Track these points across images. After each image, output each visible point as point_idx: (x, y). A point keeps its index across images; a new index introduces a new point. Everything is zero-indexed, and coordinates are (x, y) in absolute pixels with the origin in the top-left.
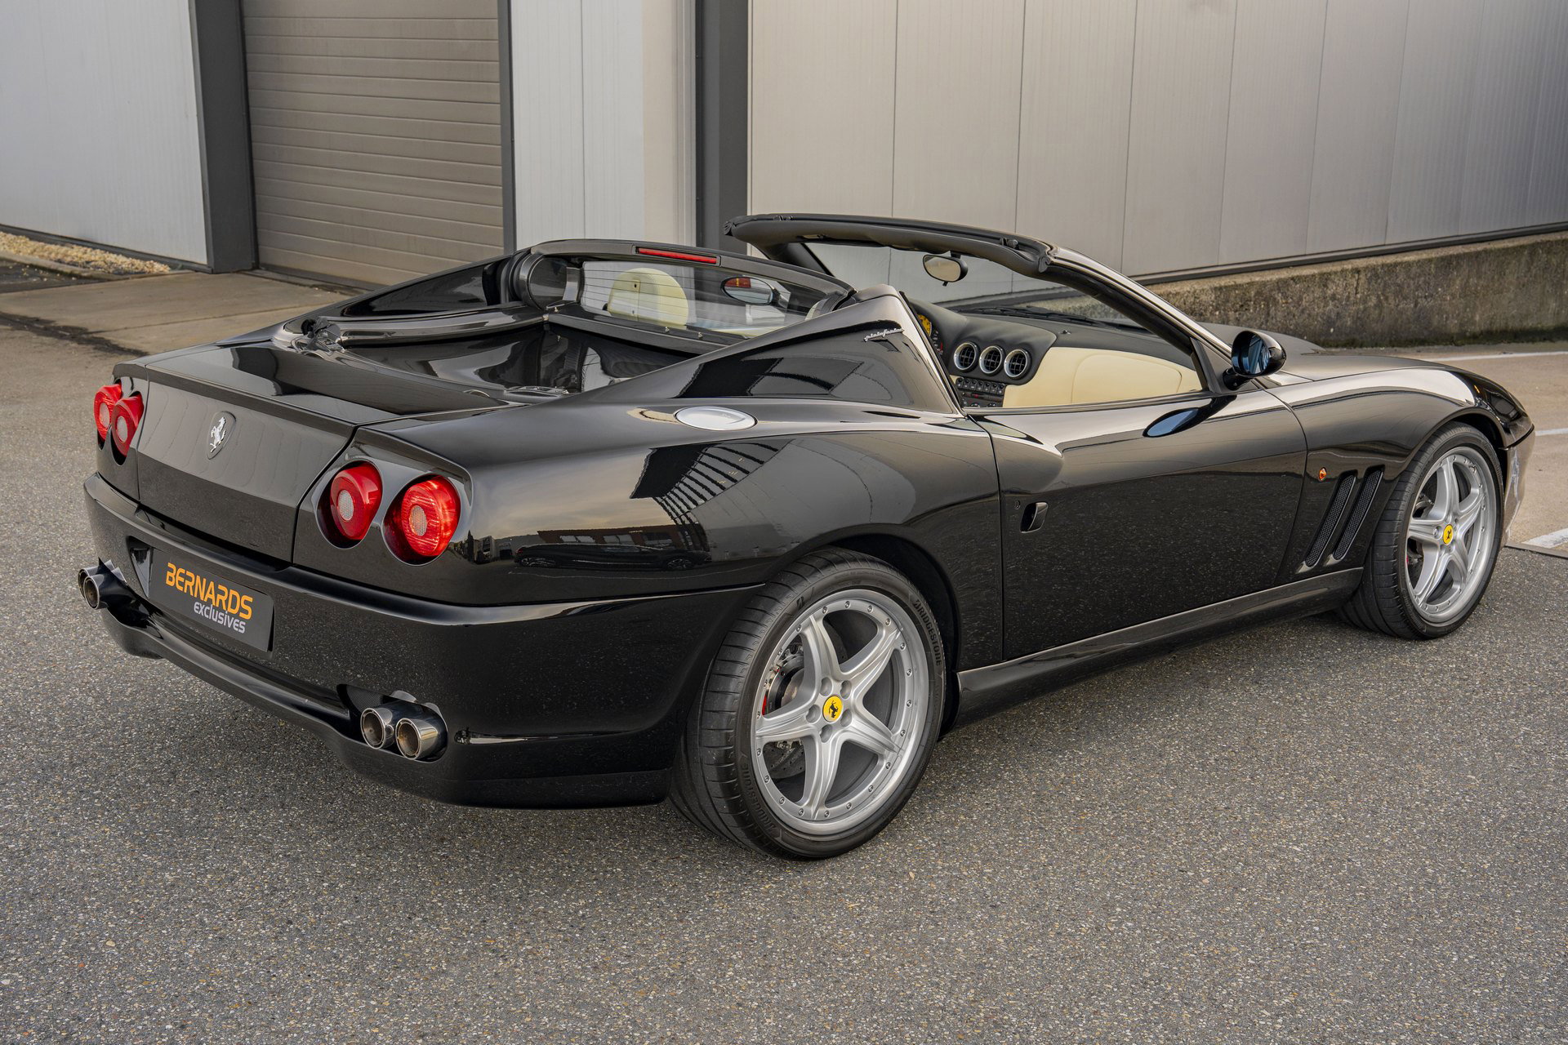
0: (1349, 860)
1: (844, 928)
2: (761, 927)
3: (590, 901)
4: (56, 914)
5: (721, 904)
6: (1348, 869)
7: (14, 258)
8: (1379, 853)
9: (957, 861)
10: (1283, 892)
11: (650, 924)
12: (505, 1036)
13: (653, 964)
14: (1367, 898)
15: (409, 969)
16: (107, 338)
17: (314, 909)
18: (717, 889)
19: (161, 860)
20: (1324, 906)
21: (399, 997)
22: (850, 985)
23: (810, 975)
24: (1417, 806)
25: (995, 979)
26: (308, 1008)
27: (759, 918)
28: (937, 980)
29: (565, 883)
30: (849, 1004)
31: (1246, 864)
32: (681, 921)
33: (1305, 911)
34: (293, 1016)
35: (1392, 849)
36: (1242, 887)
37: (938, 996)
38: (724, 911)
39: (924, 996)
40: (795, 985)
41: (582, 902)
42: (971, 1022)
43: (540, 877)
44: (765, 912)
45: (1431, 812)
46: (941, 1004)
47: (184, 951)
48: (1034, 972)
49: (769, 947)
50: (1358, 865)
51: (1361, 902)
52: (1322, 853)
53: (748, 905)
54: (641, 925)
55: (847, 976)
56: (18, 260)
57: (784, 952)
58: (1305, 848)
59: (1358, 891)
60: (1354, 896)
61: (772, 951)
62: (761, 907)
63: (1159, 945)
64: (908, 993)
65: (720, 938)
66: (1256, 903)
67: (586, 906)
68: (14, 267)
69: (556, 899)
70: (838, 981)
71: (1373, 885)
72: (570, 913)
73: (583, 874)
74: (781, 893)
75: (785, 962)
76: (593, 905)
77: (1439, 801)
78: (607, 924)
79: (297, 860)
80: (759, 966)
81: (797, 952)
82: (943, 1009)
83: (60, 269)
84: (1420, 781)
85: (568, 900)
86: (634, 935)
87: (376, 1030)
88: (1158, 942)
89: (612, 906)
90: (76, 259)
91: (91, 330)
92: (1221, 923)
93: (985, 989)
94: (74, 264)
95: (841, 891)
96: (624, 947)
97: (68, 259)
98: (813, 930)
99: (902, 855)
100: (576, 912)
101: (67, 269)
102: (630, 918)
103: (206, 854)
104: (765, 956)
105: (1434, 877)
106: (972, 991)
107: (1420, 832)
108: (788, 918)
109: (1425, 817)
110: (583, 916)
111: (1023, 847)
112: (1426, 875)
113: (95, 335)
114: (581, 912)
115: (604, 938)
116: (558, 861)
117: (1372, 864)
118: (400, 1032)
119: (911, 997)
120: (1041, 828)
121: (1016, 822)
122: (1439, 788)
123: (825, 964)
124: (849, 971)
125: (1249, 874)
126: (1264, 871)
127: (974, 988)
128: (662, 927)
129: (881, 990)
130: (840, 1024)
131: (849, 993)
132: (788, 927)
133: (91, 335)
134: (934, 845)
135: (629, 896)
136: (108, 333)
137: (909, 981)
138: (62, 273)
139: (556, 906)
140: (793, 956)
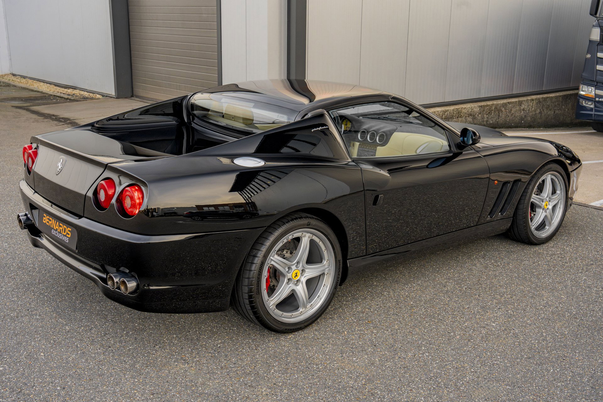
0: (514, 329)
1: (318, 354)
2: (286, 352)
3: (223, 341)
4: (24, 342)
5: (272, 343)
6: (513, 334)
7: (49, 93)
8: (525, 326)
9: (363, 327)
10: (487, 342)
11: (244, 350)
12: (184, 395)
13: (243, 367)
14: (519, 345)
15: (151, 367)
16: (76, 122)
17: (119, 342)
18: (271, 337)
19: (65, 321)
20: (502, 348)
21: (146, 378)
22: (318, 377)
23: (303, 372)
24: (541, 308)
25: (373, 376)
26: (112, 382)
27: (286, 349)
28: (351, 375)
29: (214, 333)
30: (317, 384)
31: (474, 330)
33: (495, 350)
34: (105, 385)
35: (530, 325)
36: (472, 340)
37: (351, 382)
38: (273, 346)
39: (345, 382)
40: (296, 376)
41: (220, 341)
42: (362, 393)
43: (205, 331)
44: (288, 347)
45: (546, 311)
46: (352, 385)
47: (69, 358)
48: (389, 373)
49: (288, 361)
50: (517, 331)
51: (517, 347)
52: (503, 326)
53: (282, 344)
54: (241, 351)
55: (317, 373)
56: (50, 93)
57: (294, 363)
58: (497, 324)
59: (516, 342)
60: (514, 344)
61: (290, 362)
62: (287, 345)
63: (438, 363)
65: (270, 357)
66: (476, 346)
67: (221, 343)
68: (48, 96)
69: (210, 340)
70: (313, 375)
71: (522, 340)
72: (215, 346)
73: (221, 330)
74: (295, 339)
75: (294, 367)
76: (224, 343)
77: (550, 306)
78: (228, 350)
79: (116, 322)
80: (284, 368)
81: (299, 363)
82: (352, 387)
83: (64, 97)
84: (543, 298)
85: (215, 340)
86: (238, 355)
87: (136, 392)
88: (437, 362)
89: (231, 343)
90: (70, 93)
91: (71, 119)
92: (462, 354)
93: (369, 379)
94: (69, 95)
96: (234, 360)
97: (67, 93)
98: (306, 354)
99: (343, 324)
100: (217, 345)
101: (66, 97)
102: (237, 348)
103: (83, 319)
104: (287, 364)
105: (546, 337)
106: (364, 380)
107: (542, 319)
108: (297, 349)
109: (544, 313)
110: (220, 347)
112: (543, 336)
113: (73, 121)
114: (219, 345)
115: (226, 356)
116: (213, 325)
117: (522, 331)
118: (144, 393)
119: (340, 382)
122: (550, 301)
123: (309, 368)
124: (318, 371)
125: (475, 335)
126: (480, 333)
127: (365, 379)
128: (249, 352)
129: (329, 379)
130: (312, 393)
131: (317, 380)
132: (297, 353)
133: (71, 121)
134: (355, 321)
135: (238, 339)
136: (77, 120)
137: (340, 376)
138: (64, 98)
139: (210, 342)
140: (297, 365)
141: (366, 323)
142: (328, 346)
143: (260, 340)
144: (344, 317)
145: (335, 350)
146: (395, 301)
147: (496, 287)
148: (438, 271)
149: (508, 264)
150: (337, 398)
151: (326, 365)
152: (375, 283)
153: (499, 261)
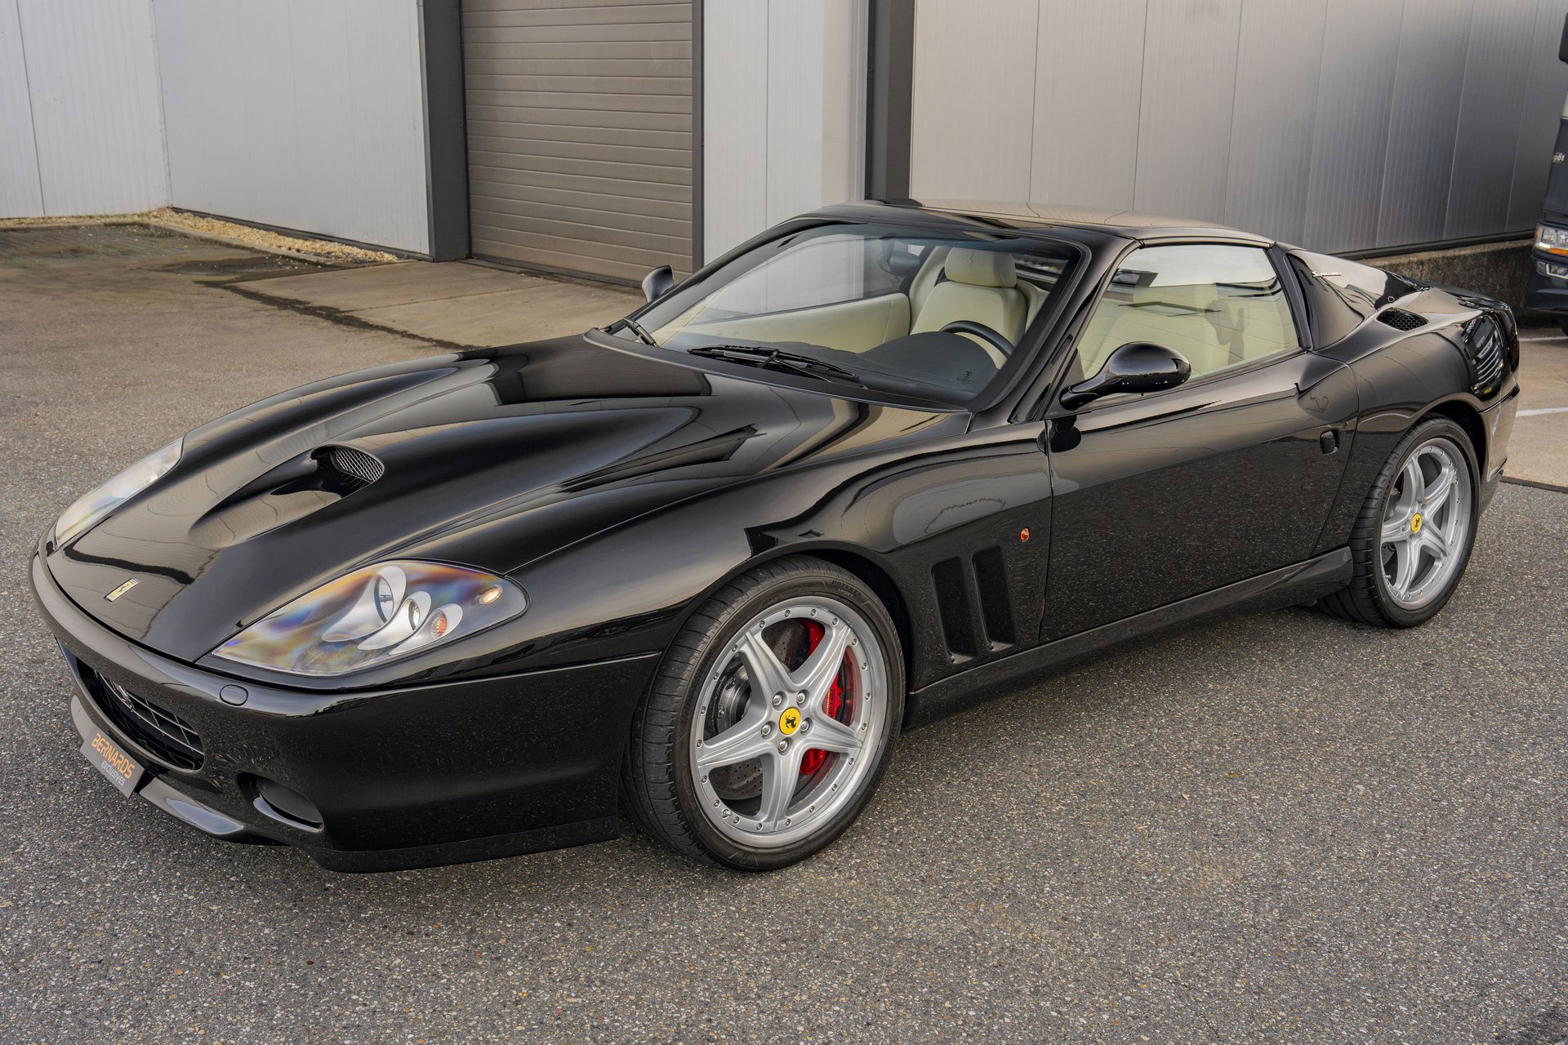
1: (1139, 848)
2: (1063, 846)
9: (1225, 788)
22: (1162, 902)
23: (1122, 892)
27: (1059, 838)
28: (1240, 899)
30: (1166, 921)
32: (989, 839)
38: (1025, 831)
39: (1232, 915)
40: (1110, 901)
42: (1284, 940)
53: (1045, 826)
57: (1092, 870)
61: (1080, 869)
64: (1217, 911)
70: (1149, 899)
74: (1072, 815)
76: (905, 823)
81: (1103, 870)
95: (1126, 814)
97: (313, 250)
98: (1111, 850)
99: (1173, 781)
104: (1075, 873)
108: (1085, 838)
110: (898, 832)
111: (1280, 776)
119: (1220, 915)
120: (1292, 758)
121: (1267, 752)
123: (1132, 882)
128: (973, 845)
130: (1162, 939)
131: (1163, 910)
132: (1088, 847)
134: (1199, 773)
140: (1100, 874)
141: (1225, 776)
142: (1157, 831)
143: (987, 817)
144: (1167, 763)
145: (1177, 840)
146: (1275, 726)
147: (1506, 694)
148: (1350, 657)
149: (1512, 640)
150: (1229, 951)
151: (1169, 875)
152: (1211, 686)
153: (1487, 635)
